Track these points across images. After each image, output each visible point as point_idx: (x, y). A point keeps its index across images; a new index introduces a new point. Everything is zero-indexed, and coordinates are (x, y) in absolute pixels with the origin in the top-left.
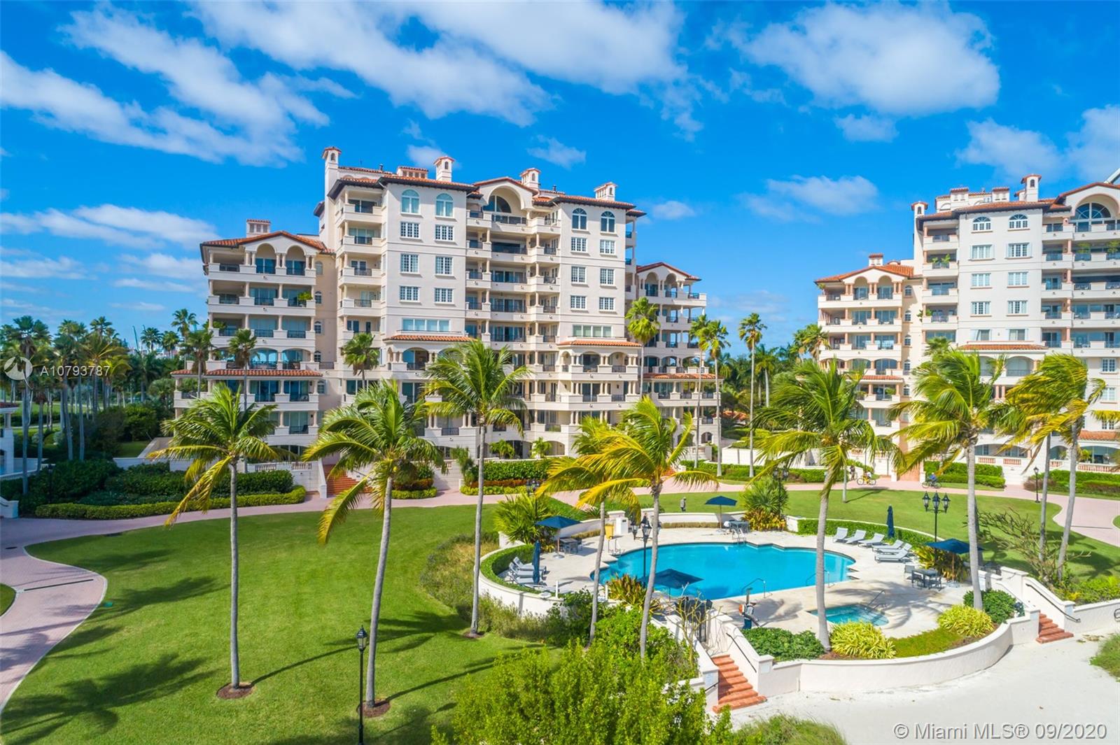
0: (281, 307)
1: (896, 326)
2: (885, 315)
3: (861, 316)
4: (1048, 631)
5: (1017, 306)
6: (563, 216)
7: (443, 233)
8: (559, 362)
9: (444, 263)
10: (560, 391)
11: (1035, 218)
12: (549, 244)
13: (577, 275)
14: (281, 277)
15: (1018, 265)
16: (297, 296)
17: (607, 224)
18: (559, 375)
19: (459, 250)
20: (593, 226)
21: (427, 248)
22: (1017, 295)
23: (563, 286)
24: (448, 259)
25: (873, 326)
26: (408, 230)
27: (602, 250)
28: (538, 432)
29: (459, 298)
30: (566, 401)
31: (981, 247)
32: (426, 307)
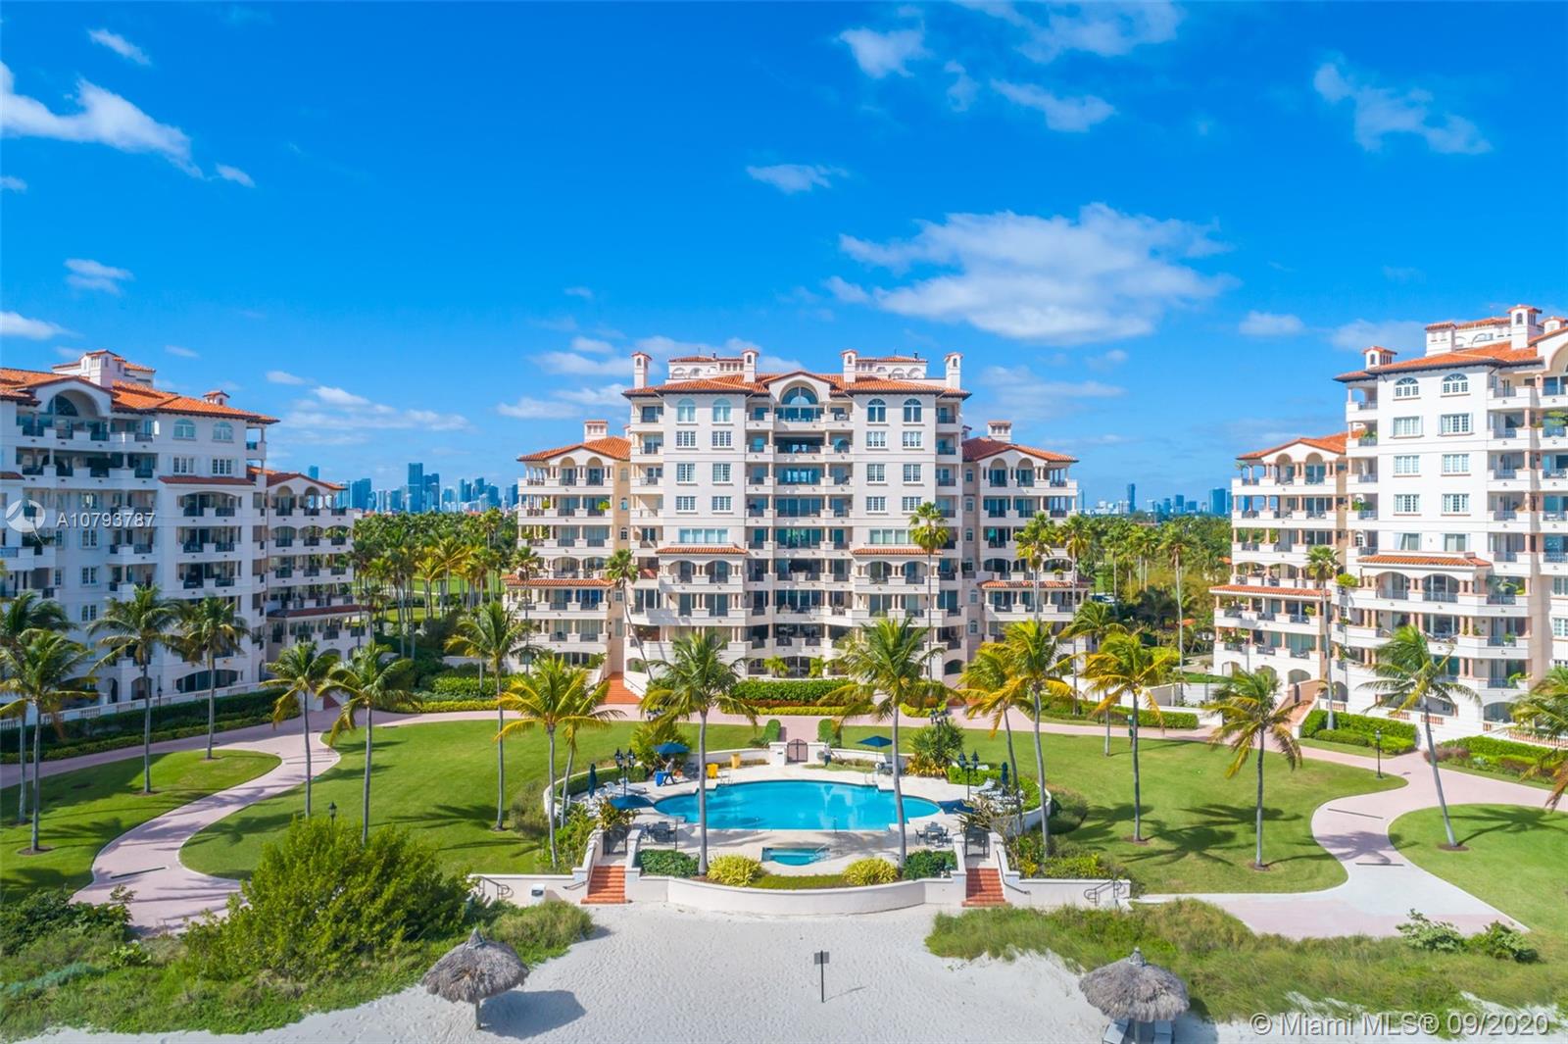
0: (581, 518)
2: (1316, 505)
5: (1457, 501)
6: (859, 413)
7: (720, 439)
9: (722, 470)
11: (1479, 379)
13: (875, 473)
14: (581, 488)
15: (1456, 444)
16: (595, 505)
17: (912, 414)
19: (738, 455)
20: (894, 413)
21: (704, 455)
22: (1456, 486)
23: (858, 487)
24: (727, 466)
25: (1300, 520)
26: (685, 439)
27: (905, 444)
28: (826, 649)
29: (738, 505)
31: (1407, 419)
32: (703, 516)
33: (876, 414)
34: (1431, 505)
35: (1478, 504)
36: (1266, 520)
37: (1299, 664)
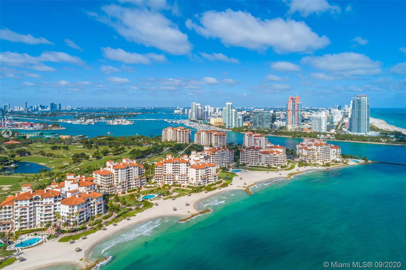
0: (110, 179)
1: (162, 171)
2: (161, 170)
3: (159, 170)
4: (162, 198)
5: (171, 171)
6: (133, 167)
8: (133, 180)
9: (124, 174)
10: (133, 183)
11: (172, 164)
12: (132, 170)
14: (110, 177)
15: (171, 167)
16: (111, 178)
18: (133, 181)
20: (135, 168)
23: (133, 173)
25: (160, 171)
26: (121, 172)
28: (132, 187)
29: (125, 177)
30: (134, 184)
31: (168, 165)
32: (123, 178)
33: (134, 167)
34: (169, 171)
35: (172, 171)
36: (158, 171)
37: (161, 181)
